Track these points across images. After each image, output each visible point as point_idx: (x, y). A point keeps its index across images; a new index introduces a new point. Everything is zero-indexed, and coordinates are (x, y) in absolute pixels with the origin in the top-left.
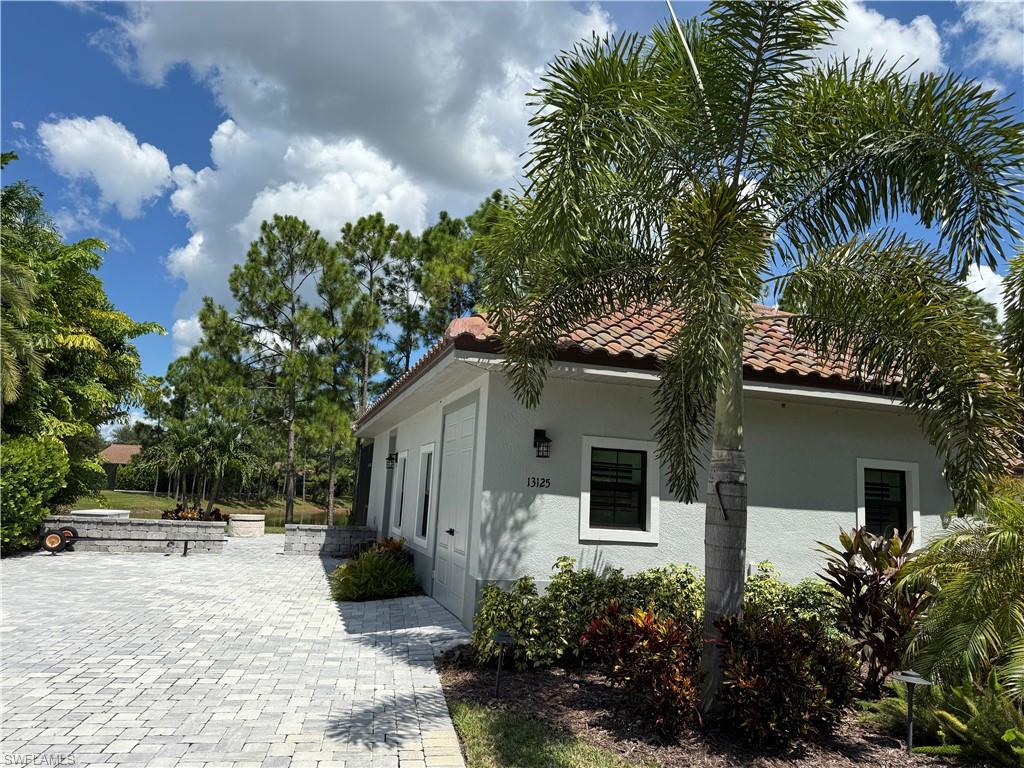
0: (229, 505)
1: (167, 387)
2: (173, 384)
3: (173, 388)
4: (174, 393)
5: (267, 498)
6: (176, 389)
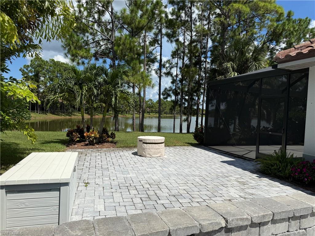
0: (59, 115)
1: (31, 69)
2: (34, 68)
3: (33, 70)
4: (34, 72)
5: (71, 112)
6: (34, 70)
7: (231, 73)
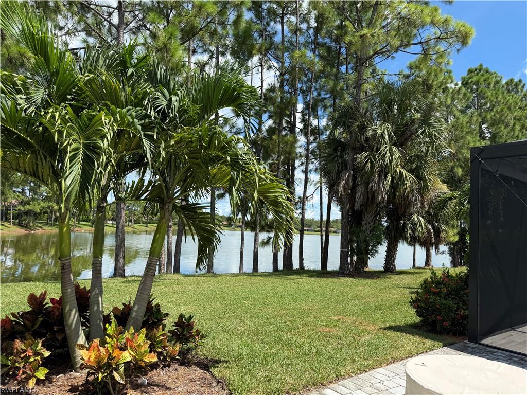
7: (386, 148)
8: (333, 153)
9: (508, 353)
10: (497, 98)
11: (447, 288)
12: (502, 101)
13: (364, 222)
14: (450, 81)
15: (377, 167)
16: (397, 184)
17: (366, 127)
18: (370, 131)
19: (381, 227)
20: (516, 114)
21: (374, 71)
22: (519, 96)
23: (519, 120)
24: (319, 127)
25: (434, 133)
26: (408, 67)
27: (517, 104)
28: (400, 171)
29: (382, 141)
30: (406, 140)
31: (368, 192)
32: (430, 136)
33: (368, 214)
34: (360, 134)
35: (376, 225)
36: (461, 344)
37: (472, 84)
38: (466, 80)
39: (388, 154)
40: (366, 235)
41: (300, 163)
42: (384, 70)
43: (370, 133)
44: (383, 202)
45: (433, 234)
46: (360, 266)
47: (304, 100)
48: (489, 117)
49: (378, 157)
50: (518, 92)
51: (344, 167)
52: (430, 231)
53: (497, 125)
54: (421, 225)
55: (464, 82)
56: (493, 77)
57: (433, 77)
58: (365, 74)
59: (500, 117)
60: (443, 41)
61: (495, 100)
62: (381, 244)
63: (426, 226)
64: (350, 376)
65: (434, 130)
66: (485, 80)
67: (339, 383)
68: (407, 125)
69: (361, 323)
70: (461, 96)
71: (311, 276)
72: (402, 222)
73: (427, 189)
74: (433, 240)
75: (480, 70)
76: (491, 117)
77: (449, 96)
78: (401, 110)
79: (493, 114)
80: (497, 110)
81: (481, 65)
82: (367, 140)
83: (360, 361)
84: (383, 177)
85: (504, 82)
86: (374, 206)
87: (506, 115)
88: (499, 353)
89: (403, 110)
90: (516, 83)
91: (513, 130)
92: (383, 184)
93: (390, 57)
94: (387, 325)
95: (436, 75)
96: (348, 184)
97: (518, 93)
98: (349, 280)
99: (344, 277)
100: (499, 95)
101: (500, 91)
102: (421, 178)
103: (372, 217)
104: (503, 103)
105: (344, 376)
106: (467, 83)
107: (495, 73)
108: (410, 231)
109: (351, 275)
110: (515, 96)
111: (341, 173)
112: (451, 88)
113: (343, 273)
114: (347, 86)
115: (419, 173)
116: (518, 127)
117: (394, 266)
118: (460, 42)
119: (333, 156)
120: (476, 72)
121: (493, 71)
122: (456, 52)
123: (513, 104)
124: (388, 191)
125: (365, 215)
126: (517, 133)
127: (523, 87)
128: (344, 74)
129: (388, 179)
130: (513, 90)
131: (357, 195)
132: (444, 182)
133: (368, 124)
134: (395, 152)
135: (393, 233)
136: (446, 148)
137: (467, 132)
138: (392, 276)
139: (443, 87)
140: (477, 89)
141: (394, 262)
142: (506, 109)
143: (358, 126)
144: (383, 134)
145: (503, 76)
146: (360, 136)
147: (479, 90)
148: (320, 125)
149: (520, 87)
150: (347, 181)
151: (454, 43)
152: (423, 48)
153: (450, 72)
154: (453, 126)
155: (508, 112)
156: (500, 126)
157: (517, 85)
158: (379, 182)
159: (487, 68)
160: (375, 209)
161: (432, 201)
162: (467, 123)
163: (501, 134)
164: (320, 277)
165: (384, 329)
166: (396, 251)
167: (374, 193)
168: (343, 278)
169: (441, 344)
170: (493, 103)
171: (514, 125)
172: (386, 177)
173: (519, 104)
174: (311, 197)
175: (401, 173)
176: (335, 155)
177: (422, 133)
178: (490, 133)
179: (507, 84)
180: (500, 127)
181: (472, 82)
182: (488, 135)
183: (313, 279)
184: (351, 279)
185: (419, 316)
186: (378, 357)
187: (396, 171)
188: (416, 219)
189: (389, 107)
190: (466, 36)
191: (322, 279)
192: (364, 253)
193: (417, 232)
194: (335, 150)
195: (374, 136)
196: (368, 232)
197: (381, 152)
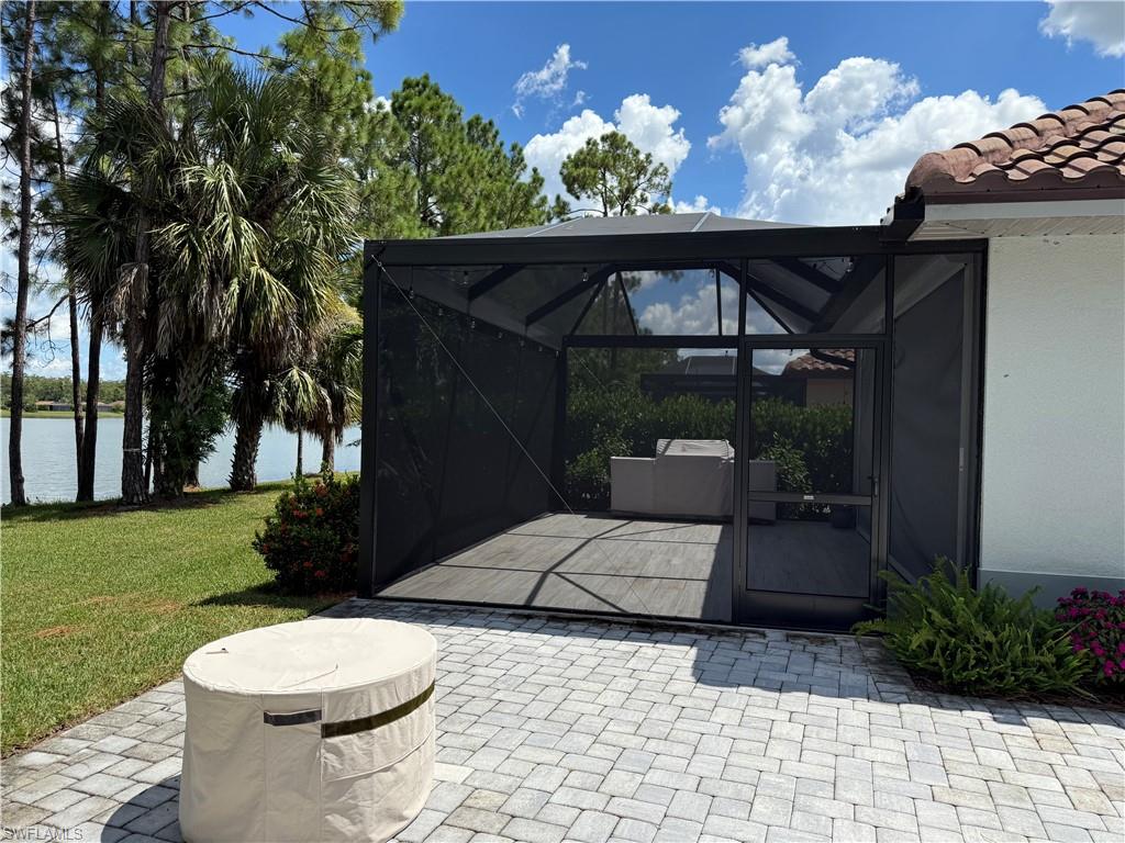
7: (224, 219)
8: (97, 217)
9: (416, 605)
10: (451, 148)
11: (324, 507)
12: (460, 157)
13: (181, 385)
14: (365, 96)
15: (205, 261)
16: (251, 301)
17: (178, 165)
18: (188, 176)
19: (220, 396)
20: (481, 185)
21: (204, 33)
22: (488, 152)
23: (487, 197)
24: (59, 144)
25: (326, 199)
26: (281, 45)
27: (484, 167)
28: (258, 275)
29: (215, 203)
30: (272, 207)
31: (187, 316)
32: (319, 203)
33: (190, 366)
34: (164, 178)
35: (208, 391)
36: (344, 604)
37: (409, 111)
38: (400, 100)
39: (230, 235)
40: (186, 414)
41: (9, 231)
42: (227, 38)
43: (188, 180)
44: (221, 339)
45: (329, 407)
46: (172, 484)
47: (12, 62)
48: (438, 183)
49: (208, 238)
50: (488, 144)
51: (127, 252)
52: (324, 400)
53: (452, 201)
54: (306, 391)
55: (397, 105)
56: (446, 106)
57: (331, 80)
58: (178, 36)
59: (457, 188)
60: (345, 7)
61: (448, 153)
62: (220, 432)
63: (317, 392)
64: (94, 715)
65: (327, 194)
66: (432, 109)
67: (65, 733)
68: (271, 176)
69: (146, 603)
70: (388, 132)
71: (43, 519)
72: (268, 383)
73: (315, 315)
74: (330, 418)
75: (425, 86)
76: (441, 185)
77: (366, 128)
78: (258, 140)
79: (444, 178)
80: (451, 173)
81: (426, 77)
82: (181, 194)
83: (120, 679)
84: (220, 285)
85: (465, 120)
86: (205, 347)
87: (465, 185)
88: (404, 607)
89: (263, 140)
90: (485, 127)
91: (476, 215)
92: (221, 299)
93: (242, 11)
94: (207, 595)
95: (339, 77)
96: (139, 298)
97: (486, 146)
98: (143, 516)
99: (132, 510)
100: (455, 143)
101: (458, 136)
102: (301, 293)
103: (200, 374)
104: (461, 162)
105: (79, 716)
106: (401, 107)
107: (450, 99)
108: (283, 403)
109: (150, 504)
110: (481, 151)
111: (119, 266)
112: (370, 111)
113: (132, 503)
114: (134, 54)
115: (299, 282)
116: (483, 212)
117: (252, 476)
118: (378, 20)
119: (97, 224)
120: (417, 89)
121: (447, 95)
122: (372, 38)
123: (477, 165)
124: (232, 315)
125: (183, 368)
126: (482, 221)
127: (495, 136)
128: (125, 21)
129: (232, 289)
130: (479, 138)
131: (163, 322)
132: (351, 304)
133: (183, 160)
134: (246, 231)
135: (248, 408)
136: (353, 234)
137: (398, 208)
138: (246, 498)
139: (353, 105)
140: (419, 124)
141: (251, 469)
142: (465, 174)
143: (158, 158)
144: (217, 188)
145: (464, 108)
146: (165, 183)
147: (422, 127)
148: (61, 140)
149: (490, 135)
150: (135, 288)
151: (367, 18)
152: (307, 12)
153: (368, 77)
154: (372, 192)
155: (469, 179)
156: (455, 204)
157: (485, 131)
158: (211, 295)
159: (436, 84)
160: (205, 355)
161: (328, 341)
162: (398, 189)
163: (457, 221)
164: (67, 518)
165: (196, 606)
166: (256, 444)
167: (201, 320)
168: (130, 514)
169: (304, 612)
170: (446, 157)
171: (478, 205)
172: (227, 285)
173: (487, 168)
174: (46, 321)
175: (260, 280)
176: (102, 221)
177: (302, 197)
178: (442, 214)
179: (470, 125)
180: (456, 207)
181: (410, 107)
182: (439, 218)
183: (47, 524)
184: (150, 514)
185: (273, 568)
186: (167, 662)
187: (248, 274)
188: (296, 377)
189: (232, 128)
190: (388, 10)
191: (72, 522)
192: (182, 453)
193: (298, 403)
194: (103, 209)
195: (198, 188)
196: (190, 406)
197: (213, 227)
